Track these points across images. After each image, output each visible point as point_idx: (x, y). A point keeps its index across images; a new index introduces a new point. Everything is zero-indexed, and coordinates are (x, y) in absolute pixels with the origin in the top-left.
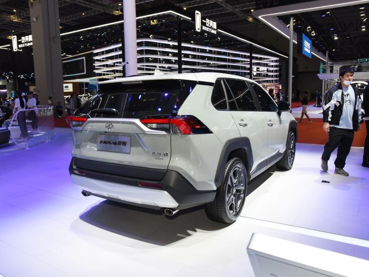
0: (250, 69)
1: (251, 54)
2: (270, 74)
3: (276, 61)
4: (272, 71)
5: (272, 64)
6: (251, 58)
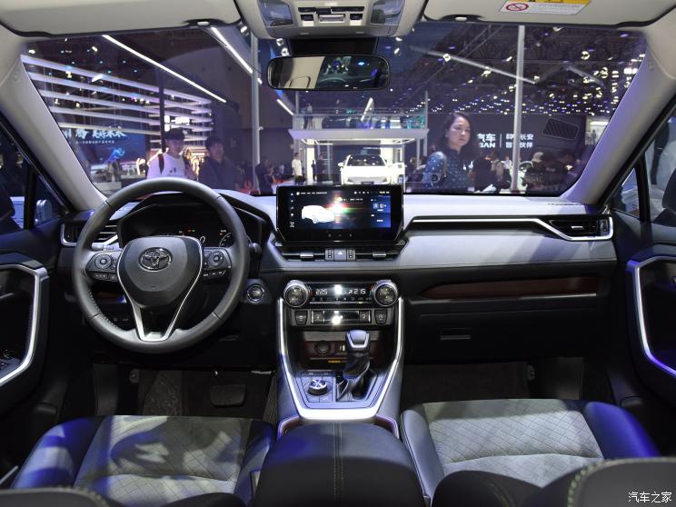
0: (161, 119)
1: (161, 91)
2: (196, 129)
3: (206, 106)
4: (200, 125)
5: (199, 111)
6: (163, 97)
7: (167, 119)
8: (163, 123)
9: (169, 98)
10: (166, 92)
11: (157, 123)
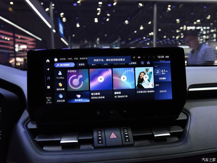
0: (14, 46)
1: (14, 35)
3: (33, 41)
5: (30, 43)
6: (15, 37)
7: (17, 46)
8: (15, 48)
9: (17, 38)
10: (16, 35)
11: (12, 48)
